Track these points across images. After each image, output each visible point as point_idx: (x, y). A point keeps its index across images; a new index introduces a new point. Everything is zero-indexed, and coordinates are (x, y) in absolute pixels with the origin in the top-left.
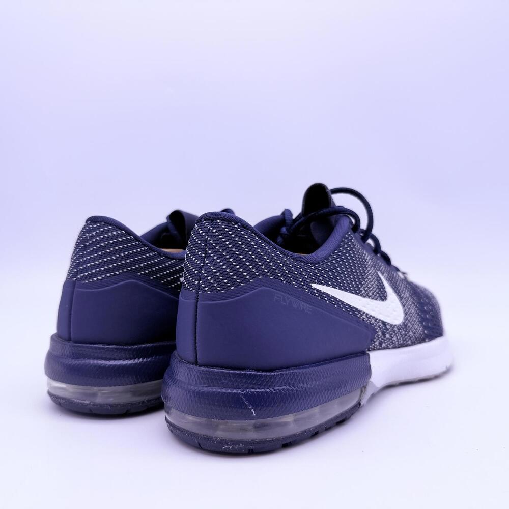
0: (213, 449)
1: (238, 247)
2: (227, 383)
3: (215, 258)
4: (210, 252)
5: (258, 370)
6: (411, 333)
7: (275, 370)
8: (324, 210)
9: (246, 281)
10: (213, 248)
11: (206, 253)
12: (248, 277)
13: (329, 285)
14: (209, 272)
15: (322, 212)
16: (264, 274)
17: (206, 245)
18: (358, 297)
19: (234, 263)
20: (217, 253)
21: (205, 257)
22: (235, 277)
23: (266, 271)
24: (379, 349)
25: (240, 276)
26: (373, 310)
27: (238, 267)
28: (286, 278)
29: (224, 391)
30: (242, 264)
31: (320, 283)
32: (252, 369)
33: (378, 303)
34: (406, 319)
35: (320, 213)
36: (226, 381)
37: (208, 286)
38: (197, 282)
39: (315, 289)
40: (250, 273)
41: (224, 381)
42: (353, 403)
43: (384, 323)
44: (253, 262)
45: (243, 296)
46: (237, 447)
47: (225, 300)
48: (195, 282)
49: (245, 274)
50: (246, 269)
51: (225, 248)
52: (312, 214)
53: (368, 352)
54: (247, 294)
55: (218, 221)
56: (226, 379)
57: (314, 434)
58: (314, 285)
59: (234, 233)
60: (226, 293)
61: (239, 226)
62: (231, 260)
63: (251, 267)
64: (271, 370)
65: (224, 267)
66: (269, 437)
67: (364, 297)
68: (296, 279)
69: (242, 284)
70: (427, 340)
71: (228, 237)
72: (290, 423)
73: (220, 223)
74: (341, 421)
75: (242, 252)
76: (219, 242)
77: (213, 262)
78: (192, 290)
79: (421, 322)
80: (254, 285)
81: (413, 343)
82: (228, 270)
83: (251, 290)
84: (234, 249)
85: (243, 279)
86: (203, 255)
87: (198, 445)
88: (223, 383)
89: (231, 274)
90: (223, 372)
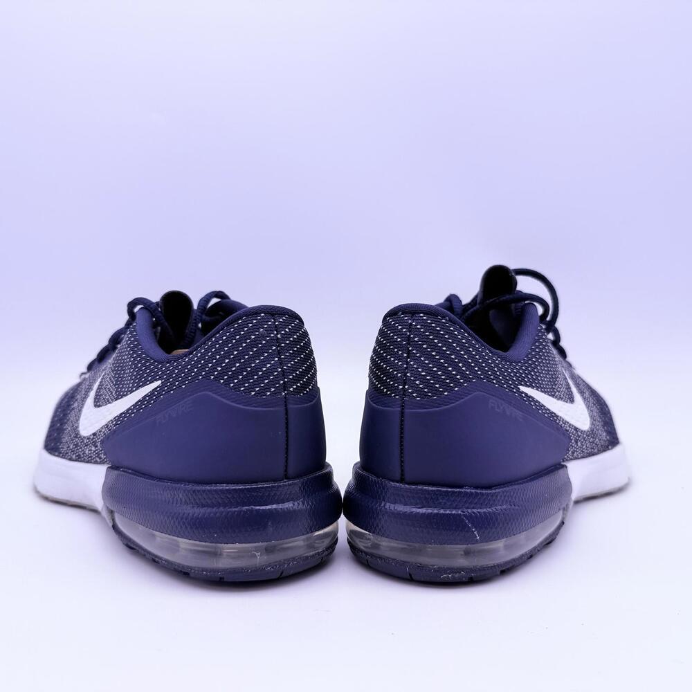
0: (428, 579)
1: (449, 346)
2: (445, 503)
3: (422, 358)
4: (414, 351)
5: (477, 488)
6: (597, 440)
7: (493, 487)
8: (507, 297)
9: (460, 385)
10: (419, 348)
11: (409, 352)
12: (462, 381)
13: (533, 387)
14: (417, 376)
15: (504, 298)
16: (478, 377)
17: (408, 344)
18: (554, 400)
19: (446, 365)
20: (423, 352)
21: (408, 357)
22: (448, 381)
23: (479, 373)
24: (571, 459)
25: (453, 379)
26: (566, 415)
27: (450, 369)
28: (499, 382)
29: (442, 511)
30: (455, 366)
31: (526, 385)
32: (470, 487)
33: (568, 405)
34: (592, 424)
35: (501, 299)
36: (444, 501)
37: (416, 392)
38: (401, 387)
39: (523, 392)
40: (464, 376)
41: (441, 501)
42: (558, 522)
43: (576, 429)
44: (466, 364)
45: (458, 403)
46: (457, 575)
47: (438, 407)
48: (398, 386)
49: (458, 377)
50: (459, 371)
51: (435, 347)
52: (491, 300)
53: (562, 463)
54: (462, 400)
55: (421, 315)
56: (443, 499)
57: (529, 557)
58: (522, 388)
59: (442, 329)
60: (438, 400)
61: (446, 320)
62: (442, 361)
63: (464, 368)
64: (489, 487)
65: (435, 369)
66: (491, 562)
67: (558, 399)
68: (497, 378)
69: (456, 389)
70: (610, 447)
71: (437, 334)
72: (501, 549)
73: (424, 318)
74: (549, 542)
75: (454, 351)
76: (426, 340)
77: (421, 364)
78: (394, 396)
79: (603, 426)
80: (467, 390)
81: (600, 452)
82: (439, 373)
83: (467, 396)
84: (444, 348)
85: (457, 383)
86: (405, 355)
87: (409, 577)
88: (440, 503)
89: (443, 377)
90: (440, 491)
